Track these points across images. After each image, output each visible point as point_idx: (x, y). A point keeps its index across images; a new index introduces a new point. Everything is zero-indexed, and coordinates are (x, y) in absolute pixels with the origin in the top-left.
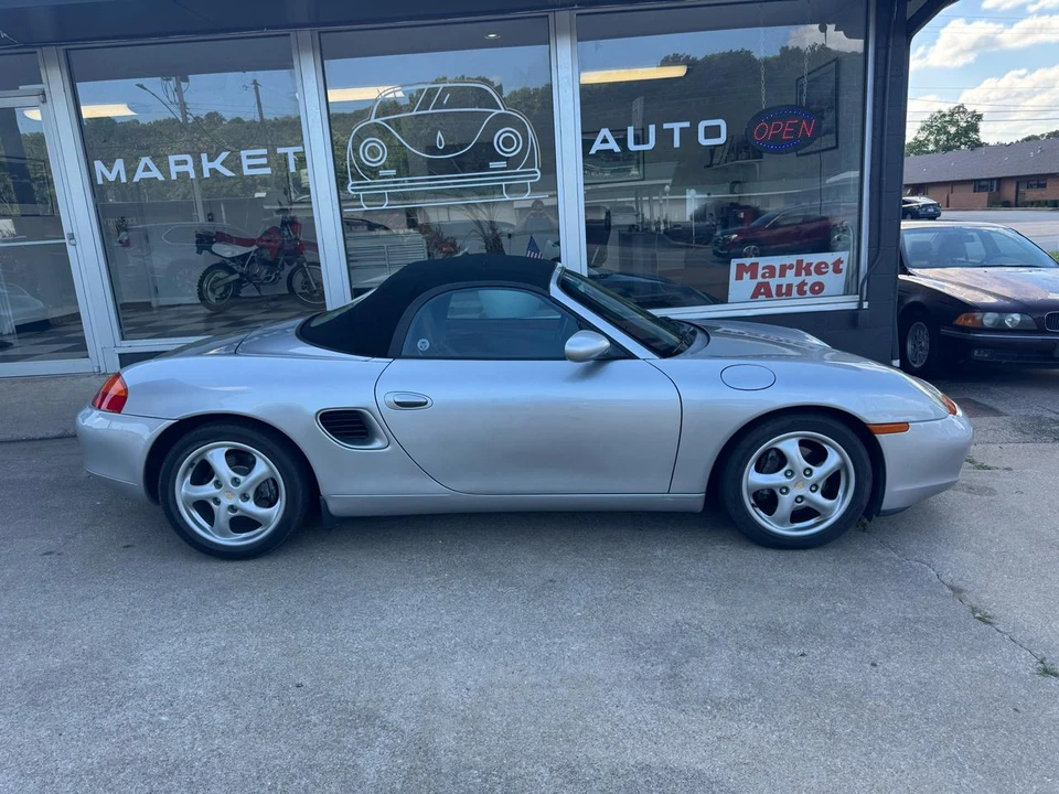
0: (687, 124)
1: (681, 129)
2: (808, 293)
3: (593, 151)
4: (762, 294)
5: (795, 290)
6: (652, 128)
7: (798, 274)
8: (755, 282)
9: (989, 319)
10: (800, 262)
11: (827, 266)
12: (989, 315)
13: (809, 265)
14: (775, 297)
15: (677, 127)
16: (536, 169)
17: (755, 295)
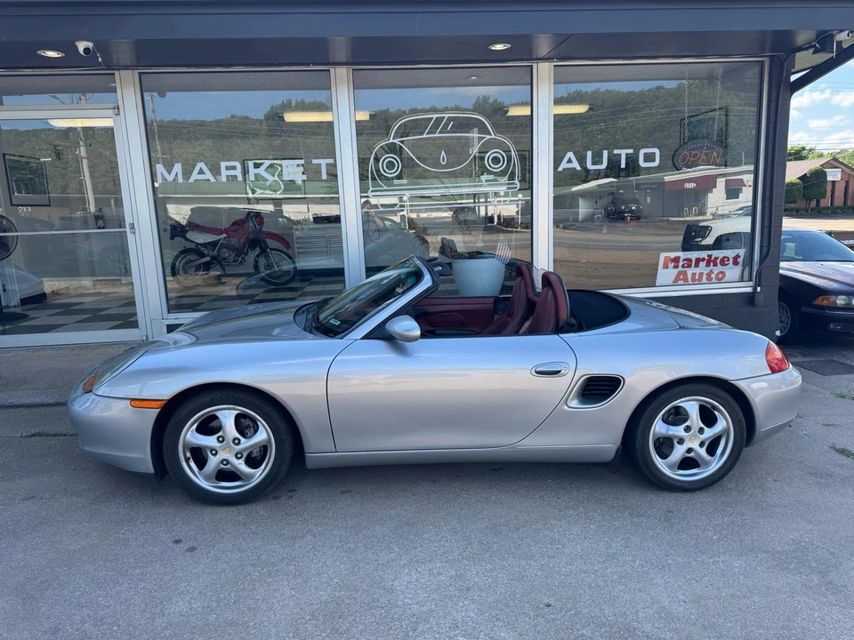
0: (631, 151)
1: (627, 154)
2: (714, 280)
3: (560, 169)
4: (682, 279)
5: (705, 277)
6: (605, 153)
7: (708, 265)
8: (676, 271)
9: (841, 301)
10: (710, 256)
11: (729, 260)
12: (840, 297)
13: (717, 258)
14: (690, 282)
15: (623, 153)
16: (516, 181)
17: (676, 280)
